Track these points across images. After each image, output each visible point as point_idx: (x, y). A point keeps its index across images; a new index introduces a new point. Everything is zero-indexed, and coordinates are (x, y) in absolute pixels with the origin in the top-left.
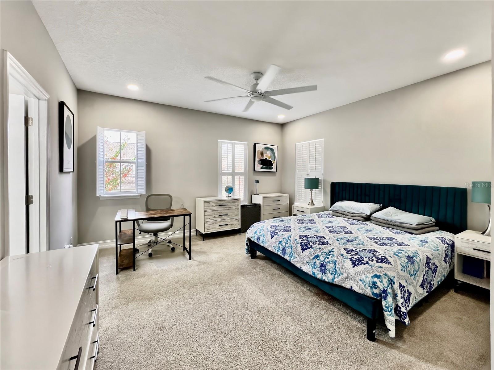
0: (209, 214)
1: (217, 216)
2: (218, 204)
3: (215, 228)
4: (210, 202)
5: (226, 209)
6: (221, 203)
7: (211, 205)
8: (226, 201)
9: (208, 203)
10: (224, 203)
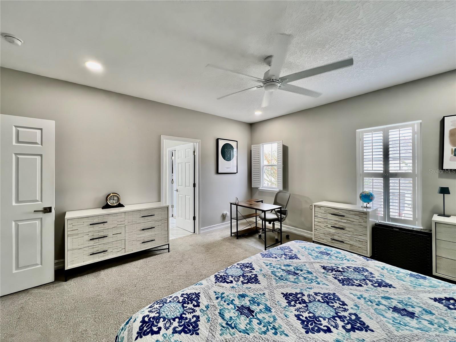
0: (319, 220)
1: (329, 226)
2: (332, 213)
3: (326, 240)
4: (322, 208)
5: (343, 221)
6: (336, 212)
7: (323, 212)
8: (343, 211)
9: (319, 208)
10: (341, 213)
